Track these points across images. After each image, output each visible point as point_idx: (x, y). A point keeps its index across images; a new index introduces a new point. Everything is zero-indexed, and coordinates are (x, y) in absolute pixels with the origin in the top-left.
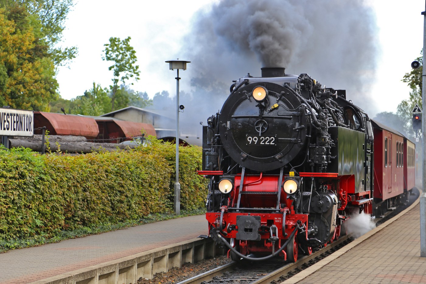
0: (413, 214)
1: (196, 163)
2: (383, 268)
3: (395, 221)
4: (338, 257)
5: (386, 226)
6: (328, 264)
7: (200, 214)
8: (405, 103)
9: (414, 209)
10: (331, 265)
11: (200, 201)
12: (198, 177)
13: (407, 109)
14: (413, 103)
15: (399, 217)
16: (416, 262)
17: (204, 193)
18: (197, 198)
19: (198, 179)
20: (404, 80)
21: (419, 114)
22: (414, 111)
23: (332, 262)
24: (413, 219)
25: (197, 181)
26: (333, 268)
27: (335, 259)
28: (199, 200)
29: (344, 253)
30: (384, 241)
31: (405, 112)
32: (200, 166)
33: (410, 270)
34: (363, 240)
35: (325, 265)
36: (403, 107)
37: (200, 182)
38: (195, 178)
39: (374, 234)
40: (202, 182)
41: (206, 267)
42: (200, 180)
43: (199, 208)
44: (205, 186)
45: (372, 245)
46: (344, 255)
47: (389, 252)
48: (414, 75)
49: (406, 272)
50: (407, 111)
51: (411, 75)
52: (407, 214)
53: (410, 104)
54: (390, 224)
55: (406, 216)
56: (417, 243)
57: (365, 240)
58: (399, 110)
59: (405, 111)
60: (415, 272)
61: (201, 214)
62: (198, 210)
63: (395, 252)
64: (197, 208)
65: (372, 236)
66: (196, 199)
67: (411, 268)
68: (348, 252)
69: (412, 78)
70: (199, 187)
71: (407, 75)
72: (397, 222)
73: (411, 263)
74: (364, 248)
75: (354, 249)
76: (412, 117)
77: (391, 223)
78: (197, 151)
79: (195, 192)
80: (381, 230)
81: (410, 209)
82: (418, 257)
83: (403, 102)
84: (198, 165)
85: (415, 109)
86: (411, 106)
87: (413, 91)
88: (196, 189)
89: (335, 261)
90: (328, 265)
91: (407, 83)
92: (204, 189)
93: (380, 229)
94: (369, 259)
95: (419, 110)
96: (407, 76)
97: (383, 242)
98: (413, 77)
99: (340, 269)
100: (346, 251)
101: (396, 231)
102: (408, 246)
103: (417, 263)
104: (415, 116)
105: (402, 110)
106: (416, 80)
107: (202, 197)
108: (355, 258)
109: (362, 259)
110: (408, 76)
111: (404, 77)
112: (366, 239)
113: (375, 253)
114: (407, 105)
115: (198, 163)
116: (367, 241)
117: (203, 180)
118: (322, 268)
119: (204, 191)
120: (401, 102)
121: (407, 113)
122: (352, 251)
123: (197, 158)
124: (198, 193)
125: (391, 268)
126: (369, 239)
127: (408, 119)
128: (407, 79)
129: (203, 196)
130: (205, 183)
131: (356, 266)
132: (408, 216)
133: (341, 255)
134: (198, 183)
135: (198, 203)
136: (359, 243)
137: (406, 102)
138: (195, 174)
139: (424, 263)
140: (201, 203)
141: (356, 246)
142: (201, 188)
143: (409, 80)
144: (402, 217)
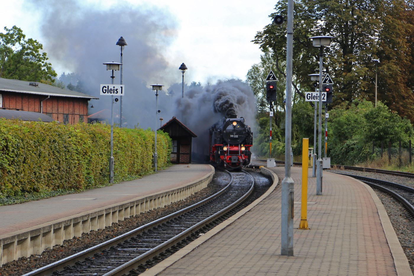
0: (268, 203)
1: (3, 139)
2: (237, 270)
3: (248, 211)
4: (184, 257)
5: (238, 219)
6: (171, 265)
7: (9, 204)
8: (255, 69)
9: (270, 197)
10: (175, 266)
11: (9, 187)
12: (6, 158)
13: (258, 77)
14: (266, 69)
15: (252, 207)
16: (277, 261)
17: (14, 178)
18: (5, 184)
19: (6, 160)
20: (256, 40)
21: (274, 82)
22: (268, 79)
23: (176, 263)
24: (269, 210)
25: (5, 163)
26: (177, 271)
27: (179, 260)
28: (7, 186)
29: (190, 251)
30: (237, 236)
31: (256, 80)
32: (9, 144)
33: (270, 271)
34: (212, 235)
35: (168, 267)
36: (254, 74)
37: (9, 164)
38: (2, 159)
39: (224, 229)
40: (12, 164)
41: (18, 270)
42: (9, 161)
43: (7, 197)
44: (14, 169)
45: (223, 241)
46: (190, 254)
47: (244, 249)
48: (268, 35)
49: (265, 274)
50: (258, 79)
51: (264, 34)
52: (261, 203)
53: (262, 70)
54: (242, 216)
55: (260, 206)
56: (275, 238)
57: (214, 236)
58: (249, 78)
59: (256, 78)
60: (276, 273)
61: (11, 205)
62: (6, 200)
63: (251, 250)
64: (5, 197)
65: (222, 230)
66: (3, 185)
67: (271, 269)
68: (195, 250)
69: (265, 38)
70: (8, 170)
71: (259, 34)
72: (250, 213)
73: (270, 263)
74: (213, 245)
75: (202, 246)
76: (265, 86)
77: (244, 215)
78: (5, 125)
79: (3, 176)
80: (233, 222)
81: (264, 198)
82: (277, 255)
83: (253, 68)
84: (6, 142)
85: (269, 77)
86: (263, 72)
87: (266, 55)
88: (4, 173)
89: (180, 261)
90: (171, 267)
91: (259, 45)
92: (14, 172)
93: (231, 222)
94: (221, 258)
95: (274, 78)
96: (259, 36)
97: (235, 237)
98: (267, 37)
99: (185, 272)
100: (192, 249)
101: (250, 224)
102: (266, 242)
103: (277, 263)
104: (268, 85)
105: (252, 77)
106: (270, 41)
107: (11, 183)
108: (204, 258)
109: (212, 259)
110: (261, 36)
111: (256, 37)
112: (215, 234)
113: (227, 251)
114: (258, 72)
115: (6, 139)
116: (217, 236)
117: (12, 162)
118: (164, 270)
119: (14, 175)
120: (251, 68)
121: (259, 82)
122: (200, 249)
123: (4, 134)
124: (6, 178)
125: (248, 269)
126: (219, 235)
127: (260, 89)
128: (259, 39)
129: (12, 181)
130: (15, 165)
131: (206, 268)
132: (262, 205)
133: (187, 254)
134: (6, 165)
135: (6, 190)
136: (207, 239)
137: (257, 68)
138: (3, 153)
139: (285, 262)
140: (10, 190)
141: (204, 243)
142: (10, 171)
143: (261, 41)
144: (256, 207)
